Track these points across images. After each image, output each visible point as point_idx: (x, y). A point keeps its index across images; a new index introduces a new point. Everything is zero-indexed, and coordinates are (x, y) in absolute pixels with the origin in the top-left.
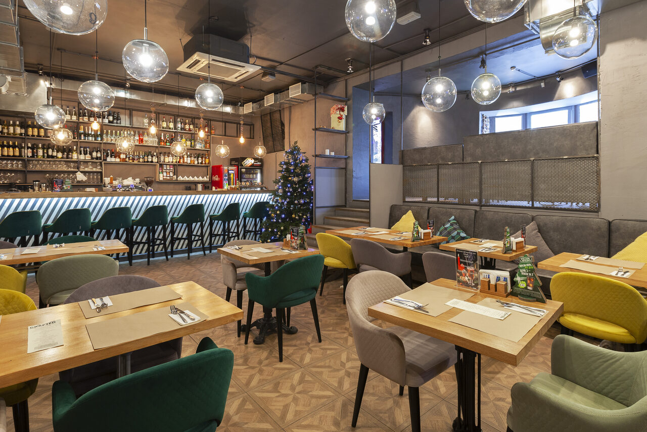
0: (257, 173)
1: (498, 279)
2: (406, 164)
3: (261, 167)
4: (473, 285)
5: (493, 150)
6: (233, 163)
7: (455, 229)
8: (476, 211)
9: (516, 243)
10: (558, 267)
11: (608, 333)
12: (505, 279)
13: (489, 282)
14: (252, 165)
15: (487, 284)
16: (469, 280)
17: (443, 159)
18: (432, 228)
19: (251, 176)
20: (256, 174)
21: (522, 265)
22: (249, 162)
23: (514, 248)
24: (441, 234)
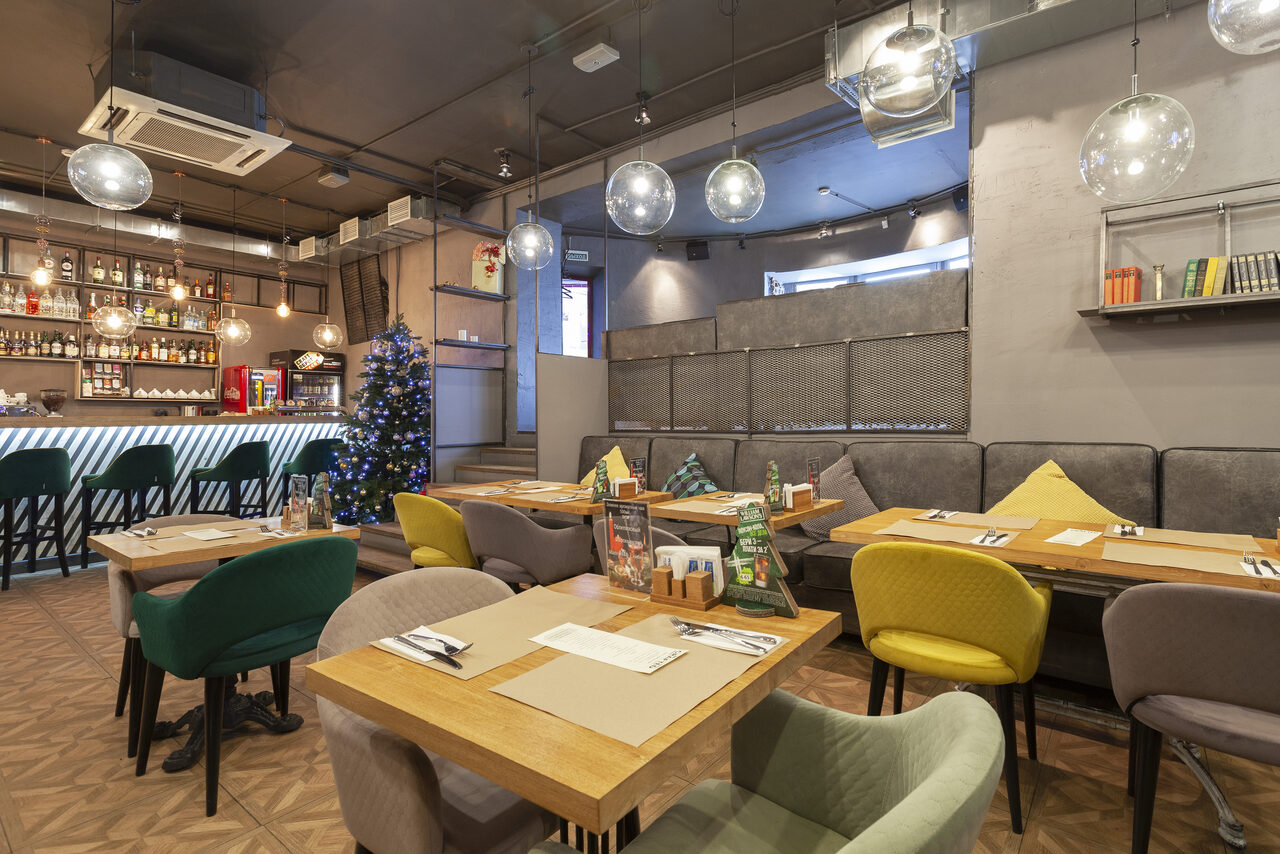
1: (693, 566)
2: (615, 357)
4: (642, 584)
5: (771, 327)
7: (695, 478)
8: (737, 443)
9: (794, 494)
10: (869, 536)
11: (962, 665)
12: (709, 566)
13: (670, 574)
15: (665, 580)
16: (632, 573)
17: (680, 345)
18: (640, 475)
21: (744, 529)
23: (790, 505)
24: (669, 489)
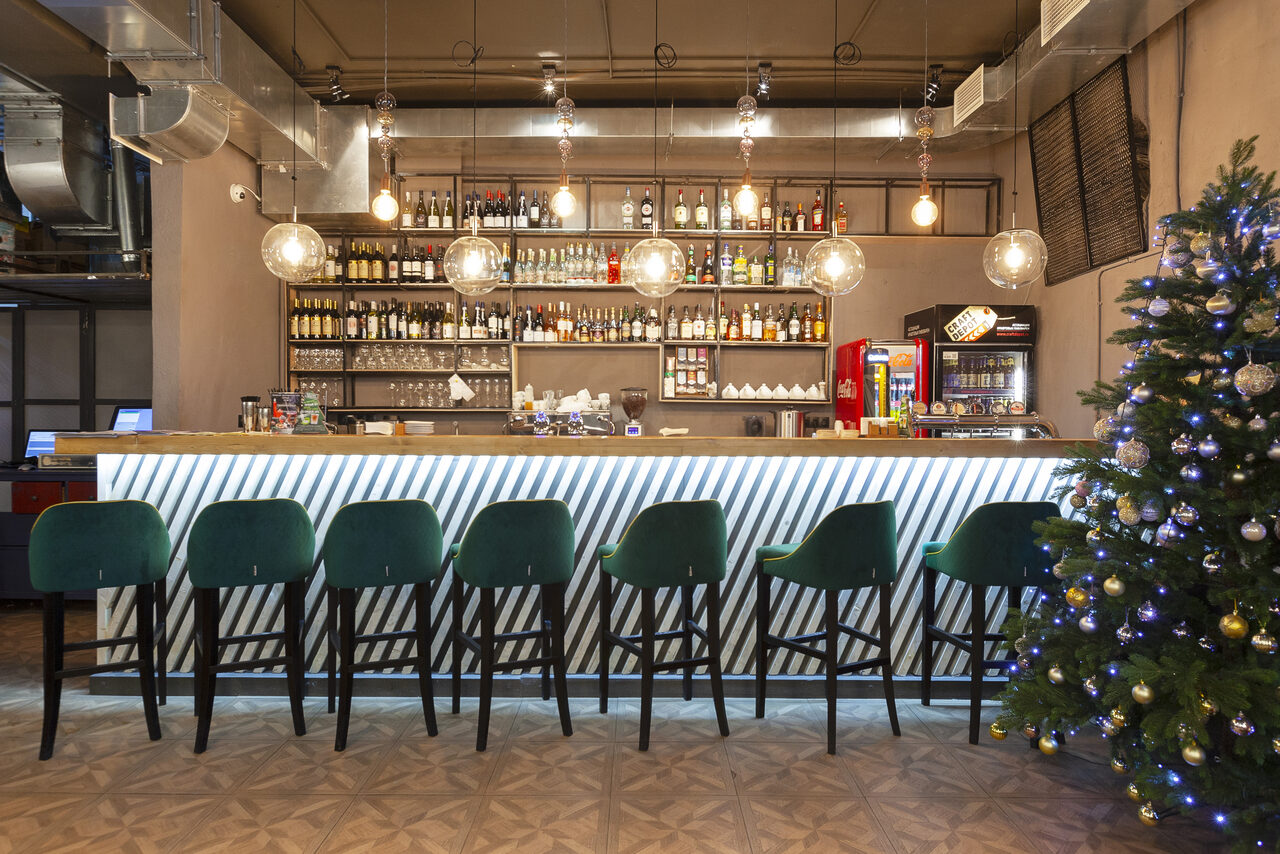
0: (1012, 368)
3: (1028, 343)
6: (915, 330)
14: (990, 336)
19: (985, 379)
20: (1008, 370)
22: (975, 322)
